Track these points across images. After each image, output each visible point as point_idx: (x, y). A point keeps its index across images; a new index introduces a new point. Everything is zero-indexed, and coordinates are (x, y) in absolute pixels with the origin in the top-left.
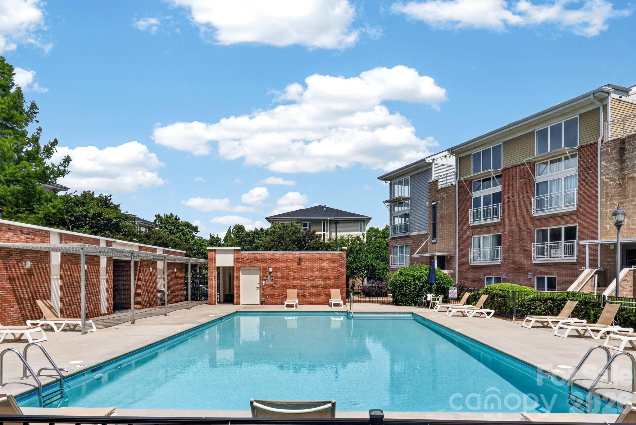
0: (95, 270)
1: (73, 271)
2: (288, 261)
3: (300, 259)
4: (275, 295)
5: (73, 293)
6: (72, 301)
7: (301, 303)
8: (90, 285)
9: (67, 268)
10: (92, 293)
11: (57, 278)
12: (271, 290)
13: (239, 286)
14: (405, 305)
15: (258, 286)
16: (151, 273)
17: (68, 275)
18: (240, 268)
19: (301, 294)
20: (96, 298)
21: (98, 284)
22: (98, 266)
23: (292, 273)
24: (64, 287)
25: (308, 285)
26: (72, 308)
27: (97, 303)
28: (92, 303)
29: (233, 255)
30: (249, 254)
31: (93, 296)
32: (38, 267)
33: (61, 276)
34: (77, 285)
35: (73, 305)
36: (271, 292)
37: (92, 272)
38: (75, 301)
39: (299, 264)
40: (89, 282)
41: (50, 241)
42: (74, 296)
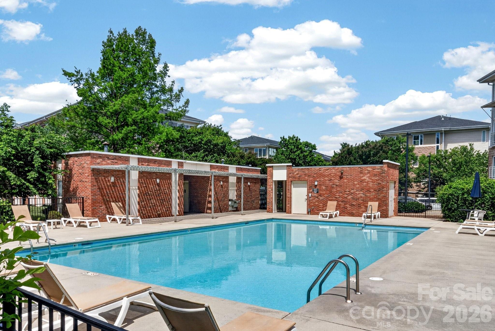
0: (167, 183)
1: (148, 184)
2: (332, 175)
3: (342, 173)
4: (320, 206)
5: (148, 199)
6: (147, 205)
7: (341, 215)
8: (163, 194)
9: (143, 182)
10: (164, 200)
11: (136, 189)
12: (316, 201)
13: (291, 198)
14: (452, 221)
15: (306, 197)
16: (222, 186)
17: (144, 187)
18: (292, 181)
19: (343, 206)
20: (168, 203)
21: (170, 192)
22: (170, 180)
23: (335, 186)
24: (140, 195)
25: (349, 197)
26: (146, 210)
27: (169, 207)
28: (164, 206)
29: (286, 170)
30: (299, 169)
31: (165, 202)
32: (120, 181)
33: (139, 187)
34: (151, 194)
35: (148, 207)
36: (317, 203)
37: (164, 185)
38: (150, 205)
39: (341, 178)
40: (162, 191)
41: (129, 163)
42: (148, 201)
